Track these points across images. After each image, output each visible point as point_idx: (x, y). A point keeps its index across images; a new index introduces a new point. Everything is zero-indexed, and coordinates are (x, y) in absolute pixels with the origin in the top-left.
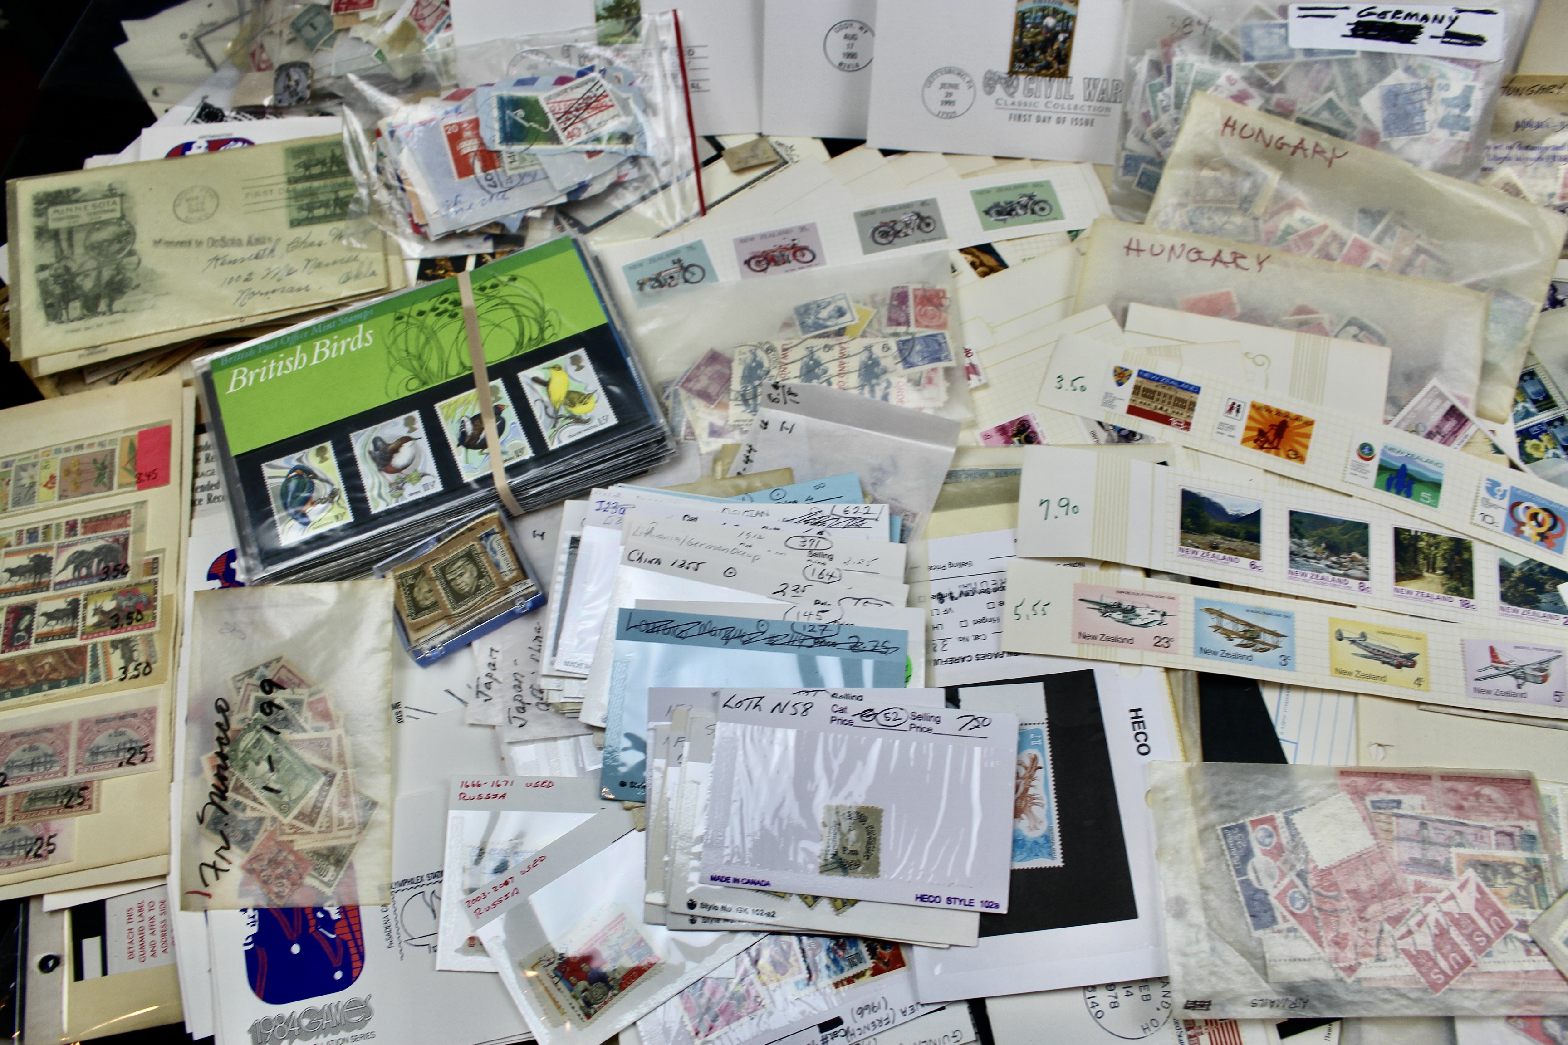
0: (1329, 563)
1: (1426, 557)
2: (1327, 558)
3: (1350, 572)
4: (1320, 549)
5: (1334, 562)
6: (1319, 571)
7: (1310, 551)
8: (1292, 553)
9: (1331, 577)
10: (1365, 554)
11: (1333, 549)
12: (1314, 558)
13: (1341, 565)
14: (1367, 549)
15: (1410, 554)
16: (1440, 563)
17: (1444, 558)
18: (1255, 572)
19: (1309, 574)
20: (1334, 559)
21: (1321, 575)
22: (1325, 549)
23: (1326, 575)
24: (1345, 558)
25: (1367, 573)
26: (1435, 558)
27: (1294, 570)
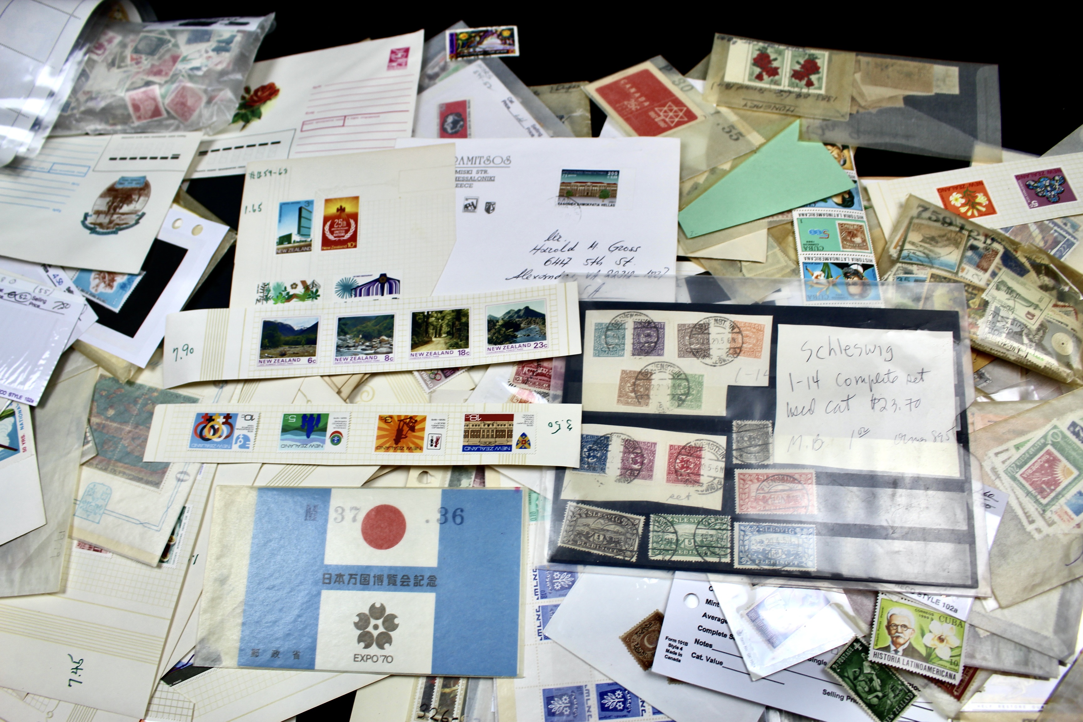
0: (364, 347)
1: (435, 328)
2: (363, 344)
3: (378, 350)
4: (358, 339)
5: (367, 346)
6: (356, 354)
7: (351, 342)
8: (338, 347)
9: (364, 356)
10: (391, 336)
11: (368, 337)
12: (354, 346)
13: (372, 347)
14: (392, 332)
15: (423, 328)
16: (445, 329)
17: (448, 325)
18: (312, 365)
19: (349, 358)
20: (367, 344)
21: (357, 357)
22: (362, 338)
23: (361, 356)
24: (376, 342)
25: (392, 348)
26: (441, 326)
27: (339, 358)
